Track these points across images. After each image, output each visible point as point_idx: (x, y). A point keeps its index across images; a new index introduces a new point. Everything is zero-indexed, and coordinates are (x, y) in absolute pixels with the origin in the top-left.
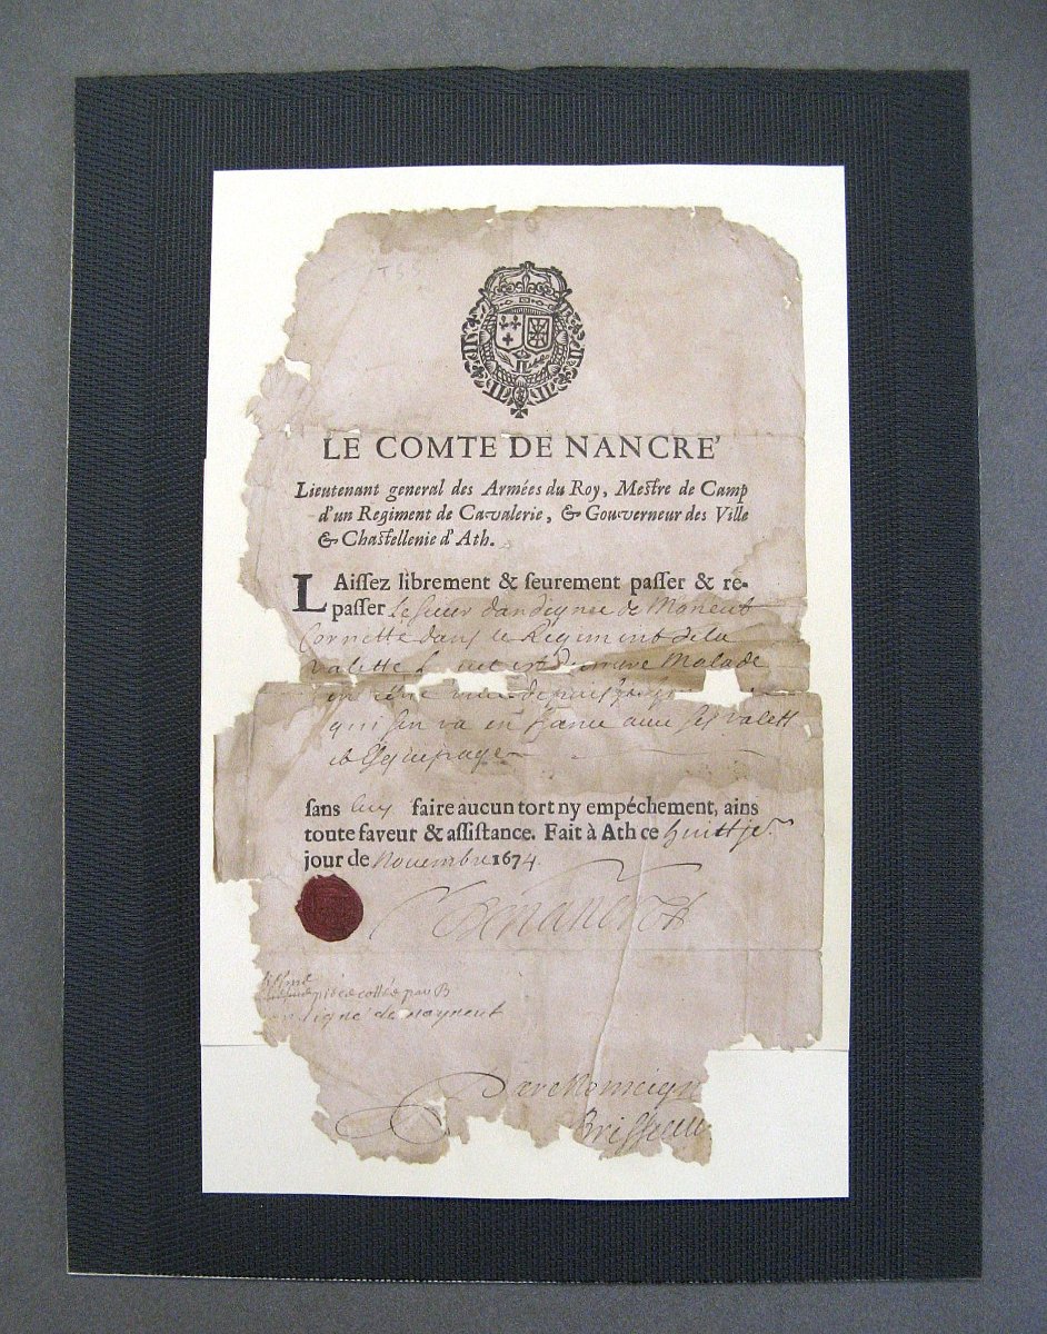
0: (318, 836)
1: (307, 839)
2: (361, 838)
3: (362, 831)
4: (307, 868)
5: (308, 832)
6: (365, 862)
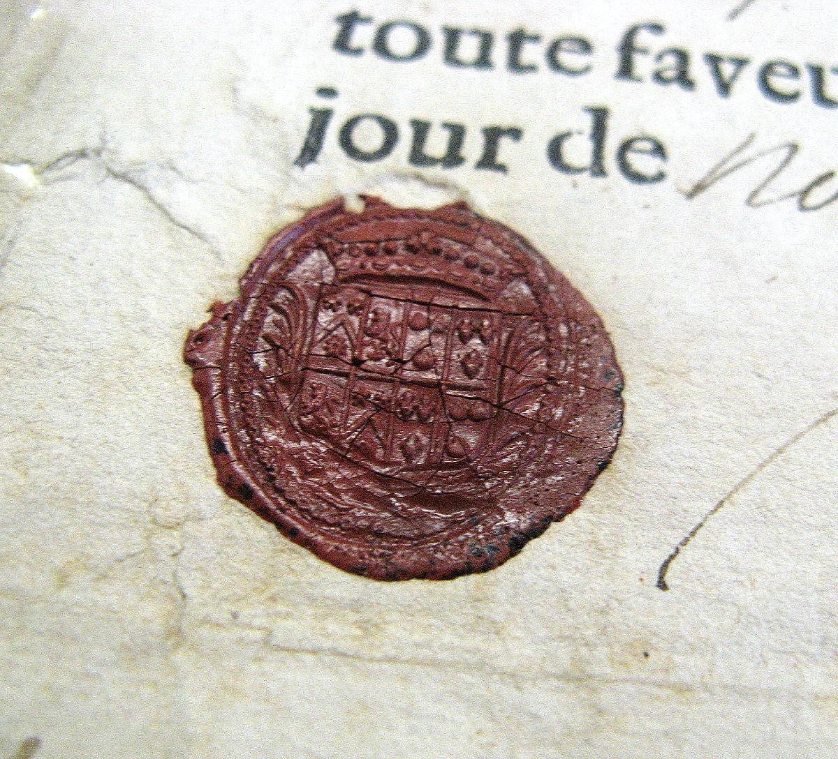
0: (401, 41)
1: (342, 44)
2: (626, 70)
3: (628, 48)
4: (310, 152)
5: (349, 21)
6: (643, 162)
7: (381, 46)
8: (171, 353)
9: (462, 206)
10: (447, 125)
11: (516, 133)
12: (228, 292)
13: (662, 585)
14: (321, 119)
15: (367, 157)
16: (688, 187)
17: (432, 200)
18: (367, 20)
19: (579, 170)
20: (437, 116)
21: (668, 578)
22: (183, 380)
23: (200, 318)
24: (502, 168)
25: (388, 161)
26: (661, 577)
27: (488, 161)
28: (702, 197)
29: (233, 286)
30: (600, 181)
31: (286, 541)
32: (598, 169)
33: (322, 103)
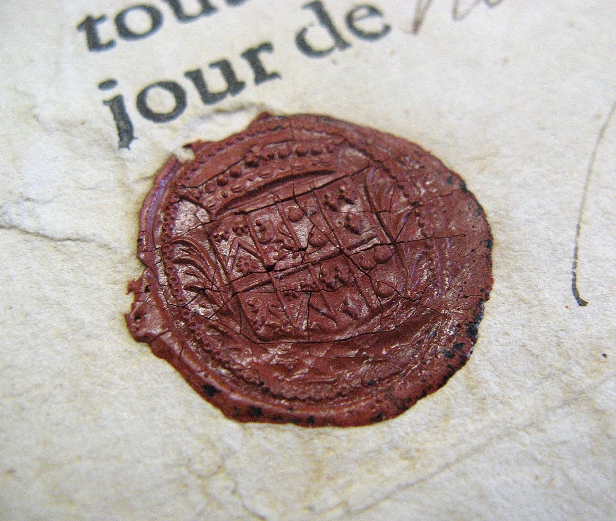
0: (138, 21)
1: (94, 44)
4: (126, 133)
5: (89, 25)
6: (370, 24)
7: (125, 32)
8: (122, 341)
9: (265, 116)
10: (213, 65)
11: (267, 47)
12: (133, 271)
13: (583, 303)
14: (117, 105)
15: (171, 116)
16: (410, 27)
17: (239, 123)
18: (102, 18)
19: (330, 51)
20: (202, 62)
21: (583, 296)
22: (145, 356)
23: (126, 302)
24: (274, 75)
25: (188, 111)
26: (578, 298)
27: (261, 75)
28: (423, 28)
29: (135, 263)
30: (349, 52)
31: (309, 430)
32: (342, 44)
33: (110, 94)
